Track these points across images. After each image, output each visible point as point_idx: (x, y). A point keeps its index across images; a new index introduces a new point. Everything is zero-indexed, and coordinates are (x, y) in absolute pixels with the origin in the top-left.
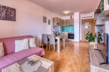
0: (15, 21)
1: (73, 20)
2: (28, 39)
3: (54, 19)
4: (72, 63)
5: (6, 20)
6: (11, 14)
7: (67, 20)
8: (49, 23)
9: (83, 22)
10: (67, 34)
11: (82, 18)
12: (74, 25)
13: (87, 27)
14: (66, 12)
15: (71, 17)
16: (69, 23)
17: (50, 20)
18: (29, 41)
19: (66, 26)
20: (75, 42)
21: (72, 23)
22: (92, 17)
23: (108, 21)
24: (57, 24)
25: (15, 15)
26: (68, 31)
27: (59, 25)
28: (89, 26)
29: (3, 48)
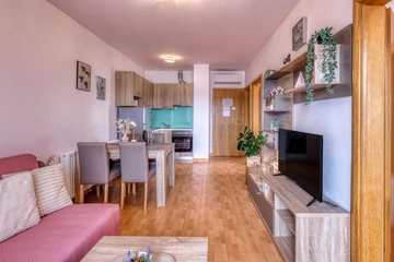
1: (187, 90)
3: (119, 77)
4: (222, 229)
7: (164, 84)
8: (101, 95)
9: (218, 95)
11: (215, 83)
13: (226, 113)
14: (170, 58)
15: (181, 75)
16: (175, 95)
17: (103, 80)
19: (164, 108)
20: (196, 163)
21: (185, 98)
22: (240, 83)
23: (299, 105)
24: (135, 98)
26: (168, 127)
27: (141, 101)
28: (234, 108)
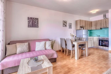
0: (38, 27)
2: (44, 42)
3: (76, 22)
5: (32, 27)
6: (35, 22)
8: (70, 27)
10: (96, 40)
12: (108, 28)
14: (94, 11)
15: (105, 16)
16: (101, 24)
17: (71, 24)
18: (45, 43)
19: (96, 29)
20: (110, 52)
21: (106, 25)
25: (38, 23)
26: (99, 36)
27: (84, 28)
29: (28, 46)
